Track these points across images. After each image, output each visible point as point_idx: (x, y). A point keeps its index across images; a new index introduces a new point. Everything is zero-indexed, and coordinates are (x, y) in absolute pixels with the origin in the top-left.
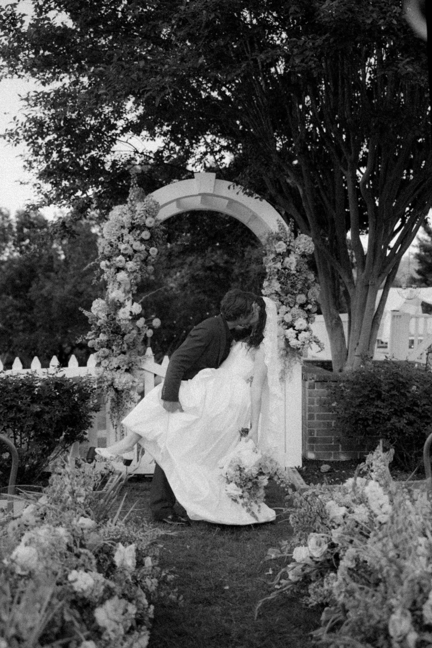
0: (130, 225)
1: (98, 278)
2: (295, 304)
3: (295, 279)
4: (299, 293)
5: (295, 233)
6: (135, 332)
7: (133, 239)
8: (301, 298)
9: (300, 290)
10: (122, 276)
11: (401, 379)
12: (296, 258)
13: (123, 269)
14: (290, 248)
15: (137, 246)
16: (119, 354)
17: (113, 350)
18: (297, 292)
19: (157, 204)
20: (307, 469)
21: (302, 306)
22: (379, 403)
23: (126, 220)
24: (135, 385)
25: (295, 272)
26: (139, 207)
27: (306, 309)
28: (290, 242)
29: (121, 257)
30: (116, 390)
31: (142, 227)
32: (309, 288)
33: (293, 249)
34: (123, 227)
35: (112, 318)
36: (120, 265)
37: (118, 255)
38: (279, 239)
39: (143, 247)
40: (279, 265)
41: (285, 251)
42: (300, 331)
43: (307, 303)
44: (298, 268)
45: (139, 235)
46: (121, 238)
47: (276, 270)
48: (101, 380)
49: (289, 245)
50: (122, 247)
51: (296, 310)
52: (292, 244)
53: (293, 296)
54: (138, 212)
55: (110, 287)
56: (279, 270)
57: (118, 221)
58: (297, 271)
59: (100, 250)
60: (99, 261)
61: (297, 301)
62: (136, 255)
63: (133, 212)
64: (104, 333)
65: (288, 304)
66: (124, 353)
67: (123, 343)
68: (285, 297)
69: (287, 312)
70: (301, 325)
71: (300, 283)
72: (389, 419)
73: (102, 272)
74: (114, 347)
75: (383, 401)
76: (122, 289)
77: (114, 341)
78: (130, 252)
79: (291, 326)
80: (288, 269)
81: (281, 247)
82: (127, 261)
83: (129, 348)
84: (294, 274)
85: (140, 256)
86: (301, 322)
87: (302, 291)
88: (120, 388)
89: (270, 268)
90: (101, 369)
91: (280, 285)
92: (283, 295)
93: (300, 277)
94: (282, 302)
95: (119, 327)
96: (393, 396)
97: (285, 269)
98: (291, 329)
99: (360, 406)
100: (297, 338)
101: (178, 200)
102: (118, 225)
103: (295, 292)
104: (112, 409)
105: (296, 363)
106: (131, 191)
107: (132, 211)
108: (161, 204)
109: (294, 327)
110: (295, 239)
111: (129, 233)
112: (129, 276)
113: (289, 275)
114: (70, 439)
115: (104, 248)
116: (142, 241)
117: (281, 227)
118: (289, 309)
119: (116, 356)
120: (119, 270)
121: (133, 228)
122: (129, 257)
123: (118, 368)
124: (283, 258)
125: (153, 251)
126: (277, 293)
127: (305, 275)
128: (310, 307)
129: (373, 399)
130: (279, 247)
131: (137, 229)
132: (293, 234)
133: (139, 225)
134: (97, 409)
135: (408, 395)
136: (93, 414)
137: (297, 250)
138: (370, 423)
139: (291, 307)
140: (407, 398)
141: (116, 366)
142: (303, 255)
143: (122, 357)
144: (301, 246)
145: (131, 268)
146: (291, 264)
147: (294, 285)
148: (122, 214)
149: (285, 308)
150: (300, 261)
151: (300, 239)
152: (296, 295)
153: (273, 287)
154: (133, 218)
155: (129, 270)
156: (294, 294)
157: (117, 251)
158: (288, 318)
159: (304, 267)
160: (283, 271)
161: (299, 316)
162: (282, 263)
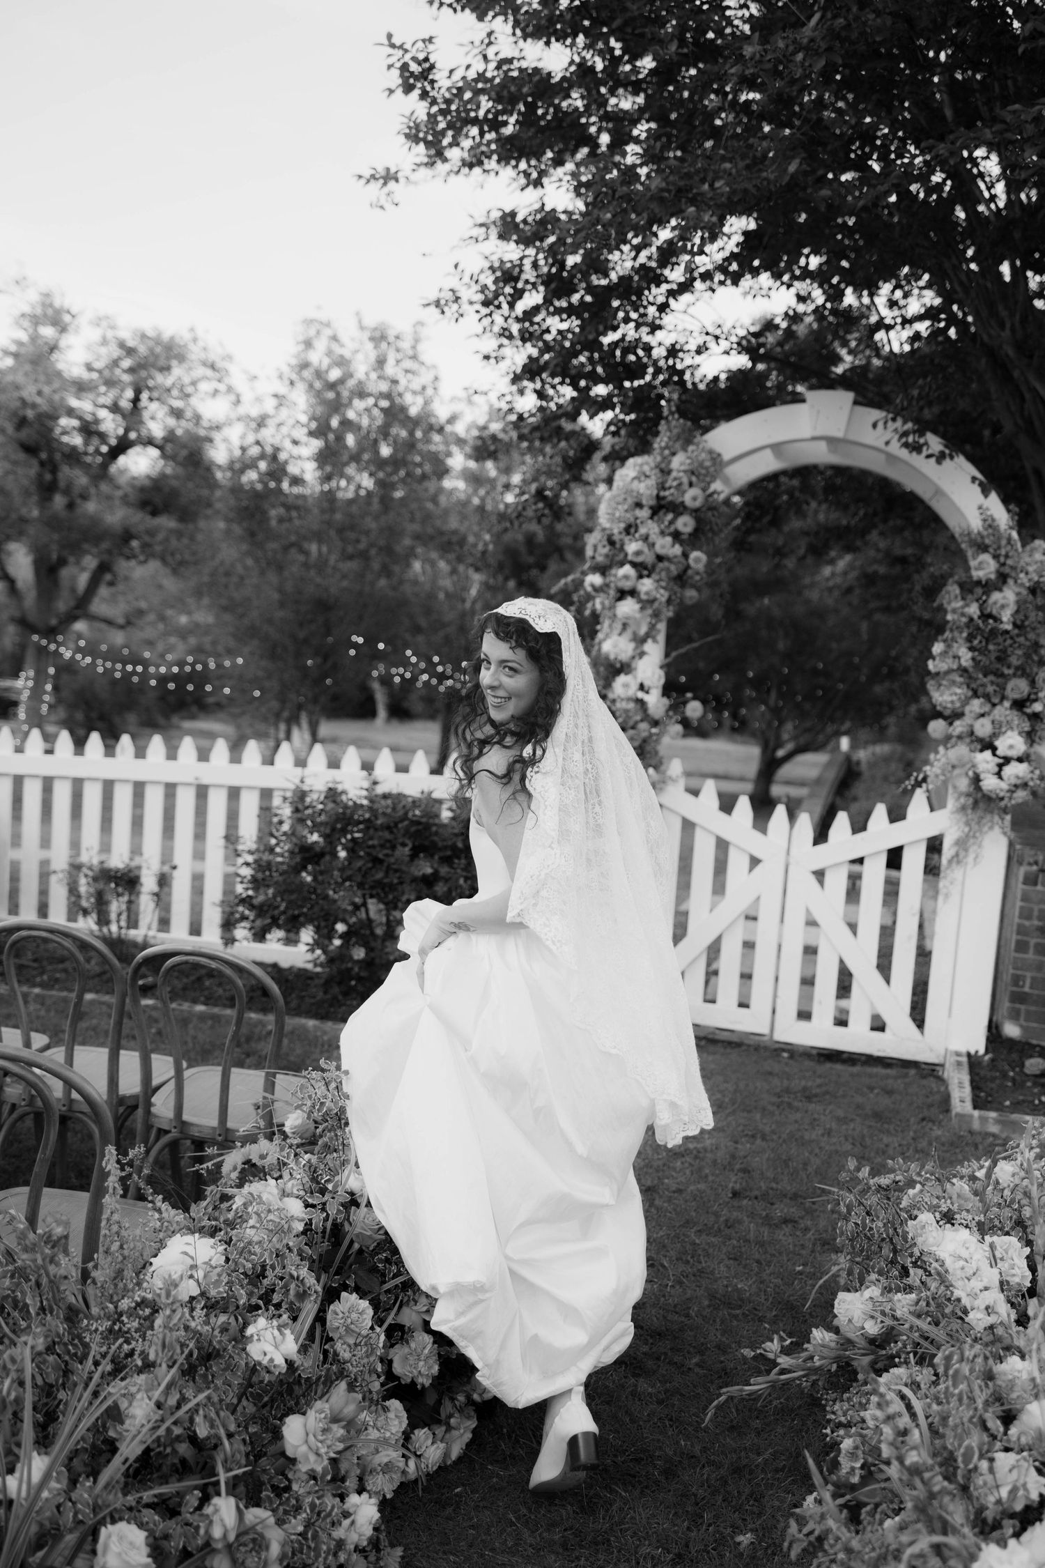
0: (653, 502)
1: (582, 608)
2: (1003, 698)
3: (1009, 642)
4: (1015, 675)
5: (1026, 536)
6: (645, 726)
7: (657, 530)
8: (1019, 687)
9: (1017, 668)
10: (629, 607)
12: (1018, 594)
13: (633, 593)
14: (1006, 570)
15: (663, 547)
18: (1011, 671)
19: (715, 458)
20: (993, 1060)
21: (1019, 705)
23: (646, 489)
25: (1009, 627)
26: (680, 462)
27: (1028, 711)
28: (1007, 556)
29: (627, 570)
31: (677, 508)
33: (1013, 574)
34: (639, 505)
36: (627, 585)
37: (622, 564)
38: (983, 548)
39: (677, 550)
40: (974, 610)
41: (993, 576)
42: (1007, 760)
43: (1031, 698)
44: (1021, 616)
45: (671, 522)
46: (630, 529)
47: (964, 620)
49: (1003, 565)
50: (632, 547)
51: (1003, 711)
52: (1009, 562)
53: (1000, 680)
54: (674, 474)
55: (604, 627)
56: (971, 620)
57: (628, 492)
58: (1015, 625)
59: (589, 552)
60: (584, 574)
61: (1008, 692)
62: (661, 565)
63: (665, 472)
65: (986, 697)
68: (982, 681)
69: (983, 715)
70: (1011, 747)
71: (1019, 652)
73: (589, 596)
76: (628, 634)
78: (648, 557)
79: (988, 745)
80: (996, 619)
81: (985, 567)
82: (640, 577)
84: (1007, 632)
85: (668, 570)
86: (1010, 741)
87: (1022, 672)
89: (954, 611)
91: (970, 655)
92: (977, 675)
93: (1021, 639)
94: (975, 691)
97: (985, 616)
98: (988, 754)
100: (999, 774)
101: (776, 446)
102: (630, 501)
103: (1006, 671)
105: (991, 828)
106: (663, 427)
107: (662, 471)
108: (727, 456)
109: (994, 749)
110: (1022, 549)
111: (651, 518)
112: (642, 609)
113: (994, 633)
115: (596, 547)
116: (676, 536)
117: (988, 523)
118: (987, 708)
120: (622, 594)
121: (661, 507)
122: (643, 570)
124: (987, 594)
125: (697, 560)
126: (963, 671)
127: (1031, 636)
128: (1037, 707)
130: (979, 568)
131: (668, 511)
133: (671, 503)
137: (1022, 575)
139: (994, 705)
142: (1034, 590)
144: (1030, 569)
145: (647, 593)
146: (1003, 607)
147: (1002, 658)
148: (641, 476)
149: (976, 705)
150: (1025, 602)
151: (1032, 550)
152: (1006, 678)
153: (956, 657)
154: (662, 486)
155: (643, 597)
156: (1002, 675)
157: (621, 556)
158: (983, 728)
159: (1034, 617)
160: (981, 622)
161: (1009, 726)
162: (983, 602)
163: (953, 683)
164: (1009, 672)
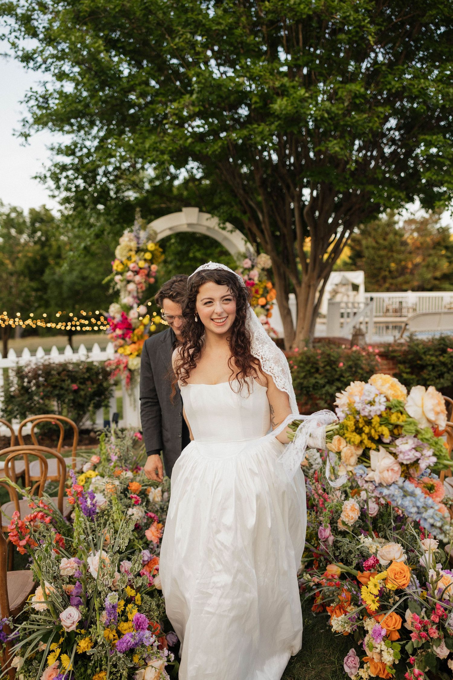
0: (136, 249)
1: (114, 288)
2: (258, 304)
3: (258, 287)
4: (261, 297)
5: (258, 253)
6: (142, 327)
7: (138, 259)
8: (262, 301)
9: (261, 295)
10: (131, 286)
11: (332, 358)
12: (258, 272)
13: (132, 281)
15: (142, 264)
16: (131, 344)
17: (126, 341)
19: (154, 231)
21: (263, 307)
22: (317, 375)
23: (133, 244)
25: (257, 282)
26: (143, 235)
27: (266, 308)
28: (254, 259)
29: (130, 273)
30: (130, 370)
31: (146, 251)
32: (268, 293)
33: (255, 265)
34: (131, 250)
35: (125, 318)
36: (130, 278)
37: (128, 271)
38: (245, 257)
39: (146, 265)
40: (246, 277)
41: (250, 266)
43: (266, 304)
44: (260, 279)
45: (143, 256)
46: (129, 258)
48: (119, 363)
49: (253, 262)
50: (131, 265)
51: (258, 309)
52: (255, 261)
54: (141, 239)
55: (122, 294)
57: (126, 245)
58: (259, 281)
59: (115, 268)
60: (114, 276)
61: (260, 302)
62: (142, 270)
63: (138, 238)
64: (120, 329)
66: (134, 343)
67: (134, 336)
70: (263, 320)
71: (262, 289)
72: (324, 386)
73: (116, 283)
74: (127, 339)
75: (320, 374)
76: (131, 295)
77: (126, 334)
78: (136, 269)
80: (253, 280)
81: (247, 263)
82: (135, 275)
83: (138, 339)
84: (257, 284)
85: (145, 272)
86: (262, 318)
87: (263, 296)
88: (133, 368)
90: (118, 355)
93: (261, 286)
95: (130, 325)
96: (326, 371)
97: (250, 279)
99: (305, 377)
101: (170, 229)
102: (128, 249)
104: (128, 383)
106: (136, 222)
108: (157, 230)
110: (258, 257)
111: (136, 254)
112: (136, 287)
113: (253, 284)
114: (97, 406)
115: (117, 266)
116: (145, 260)
117: (247, 249)
119: (128, 346)
120: (129, 282)
121: (139, 250)
122: (136, 273)
124: (249, 272)
125: (154, 268)
127: (264, 284)
128: (269, 307)
129: (313, 373)
130: (246, 263)
131: (141, 252)
132: (255, 254)
133: (143, 249)
134: (116, 384)
135: (337, 369)
136: (114, 388)
137: (259, 265)
138: (311, 389)
140: (336, 371)
141: (129, 353)
142: (263, 269)
143: (133, 346)
144: (262, 263)
146: (255, 275)
147: (257, 292)
148: (130, 240)
150: (262, 274)
151: (261, 257)
152: (258, 298)
154: (138, 243)
155: (137, 282)
156: (256, 298)
157: (127, 269)
159: (265, 278)
160: (249, 282)
161: (261, 314)
162: (248, 275)
164: (258, 296)
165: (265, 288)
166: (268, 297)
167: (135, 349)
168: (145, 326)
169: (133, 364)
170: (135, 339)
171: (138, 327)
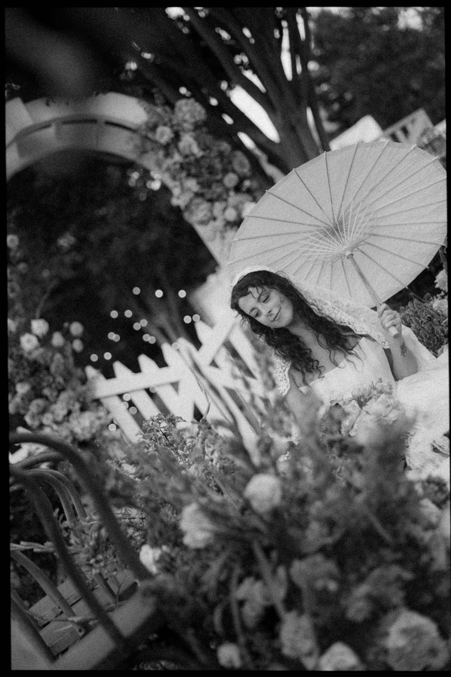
2: (227, 190)
3: (208, 160)
4: (224, 176)
6: (58, 356)
8: (231, 180)
9: (222, 171)
12: (191, 136)
14: (176, 128)
16: (58, 396)
17: (46, 398)
21: (238, 189)
24: (103, 421)
25: (201, 154)
27: (244, 189)
28: (171, 120)
32: (230, 162)
33: (179, 128)
38: (155, 126)
40: (177, 158)
41: (172, 136)
43: (242, 179)
44: (203, 144)
47: (178, 166)
49: (172, 127)
51: (233, 198)
52: (174, 122)
53: (220, 184)
56: (181, 163)
58: (204, 150)
61: (228, 186)
65: (219, 198)
67: (54, 378)
68: (210, 191)
69: (224, 210)
71: (217, 161)
74: (46, 392)
77: (39, 384)
79: (240, 221)
80: (192, 154)
81: (164, 134)
83: (65, 380)
84: (202, 157)
86: (250, 209)
87: (225, 171)
88: (88, 436)
91: (195, 182)
92: (205, 191)
93: (212, 155)
94: (211, 201)
95: (35, 362)
97: (186, 156)
110: (173, 113)
113: (197, 162)
118: (224, 203)
119: (55, 402)
123: (70, 413)
124: (177, 147)
125: (12, 241)
126: (197, 195)
128: (247, 183)
130: (162, 135)
132: (168, 108)
137: (185, 125)
139: (226, 200)
141: (65, 412)
142: (197, 127)
143: (64, 396)
144: (187, 117)
146: (190, 146)
147: (211, 170)
149: (218, 206)
150: (199, 135)
151: (180, 109)
152: (220, 181)
153: (189, 189)
156: (218, 181)
158: (231, 215)
159: (209, 139)
160: (187, 160)
161: (242, 203)
162: (179, 151)
163: (198, 205)
164: (219, 177)
165: (221, 155)
166: (237, 167)
167: (70, 398)
168: (61, 350)
169: (83, 429)
170: (60, 379)
171: (52, 360)
